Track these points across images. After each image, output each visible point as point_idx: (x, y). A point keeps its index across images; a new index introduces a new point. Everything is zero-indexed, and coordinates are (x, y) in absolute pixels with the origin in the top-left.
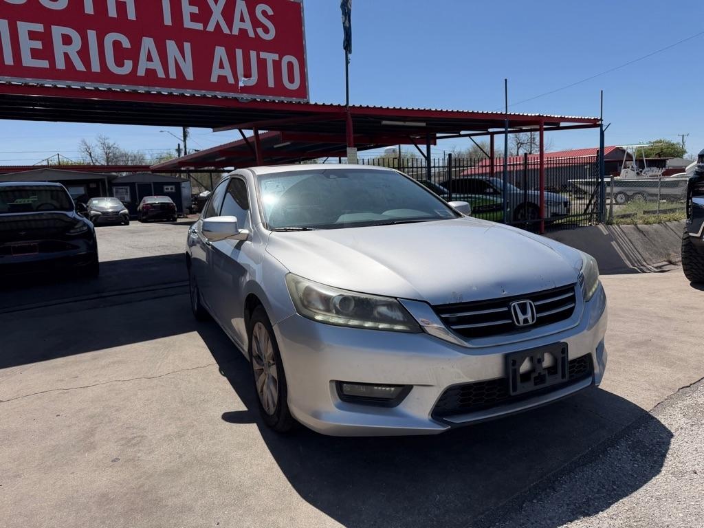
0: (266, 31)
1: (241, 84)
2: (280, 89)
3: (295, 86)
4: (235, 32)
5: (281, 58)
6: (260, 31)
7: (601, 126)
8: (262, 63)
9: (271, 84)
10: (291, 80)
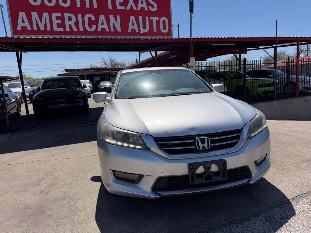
0: (153, 7)
1: (142, 32)
2: (159, 33)
3: (166, 31)
4: (139, 9)
5: (160, 19)
6: (150, 7)
8: (151, 22)
9: (155, 30)
10: (164, 28)
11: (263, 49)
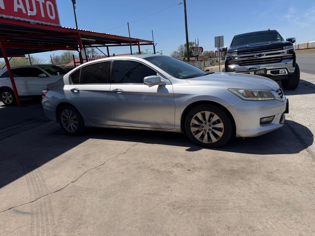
2: (47, 18)
3: (53, 18)
5: (45, 2)
7: (153, 44)
9: (43, 16)
10: (52, 15)
11: (96, 47)
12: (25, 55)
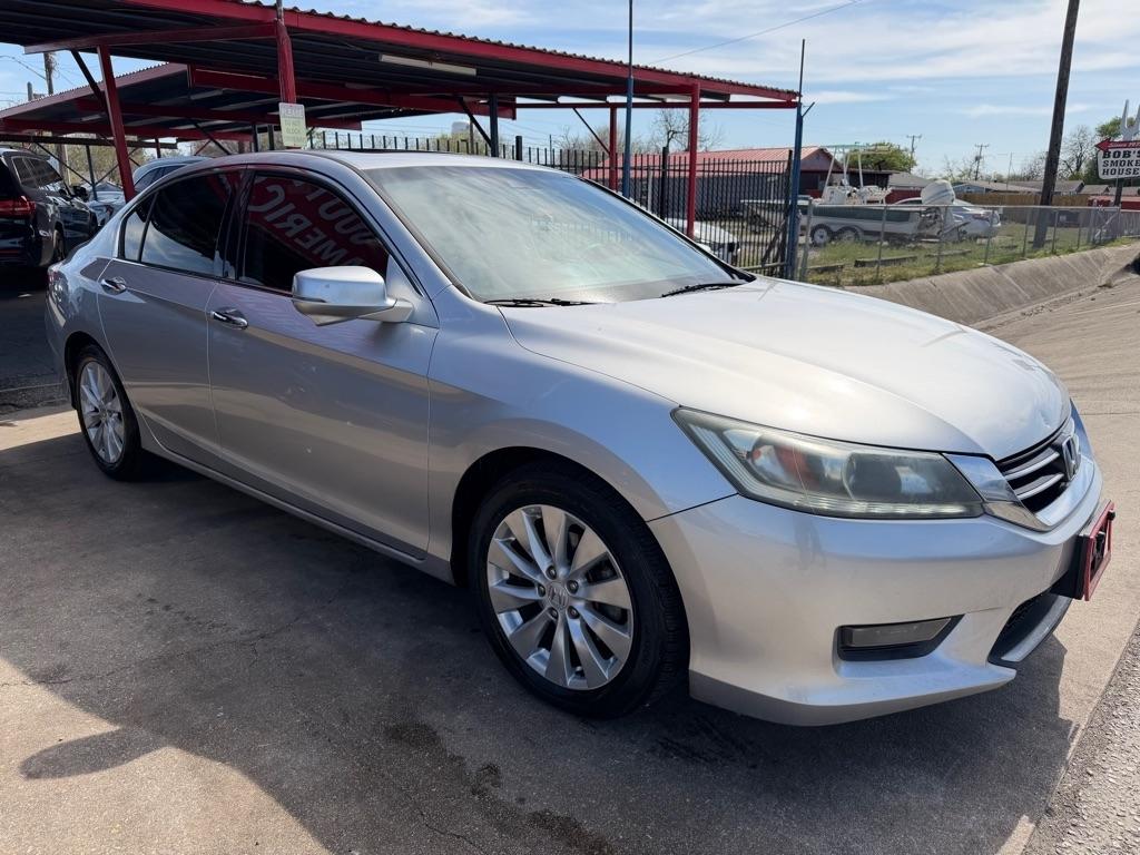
7: (798, 106)
11: (574, 106)
12: (363, 123)
